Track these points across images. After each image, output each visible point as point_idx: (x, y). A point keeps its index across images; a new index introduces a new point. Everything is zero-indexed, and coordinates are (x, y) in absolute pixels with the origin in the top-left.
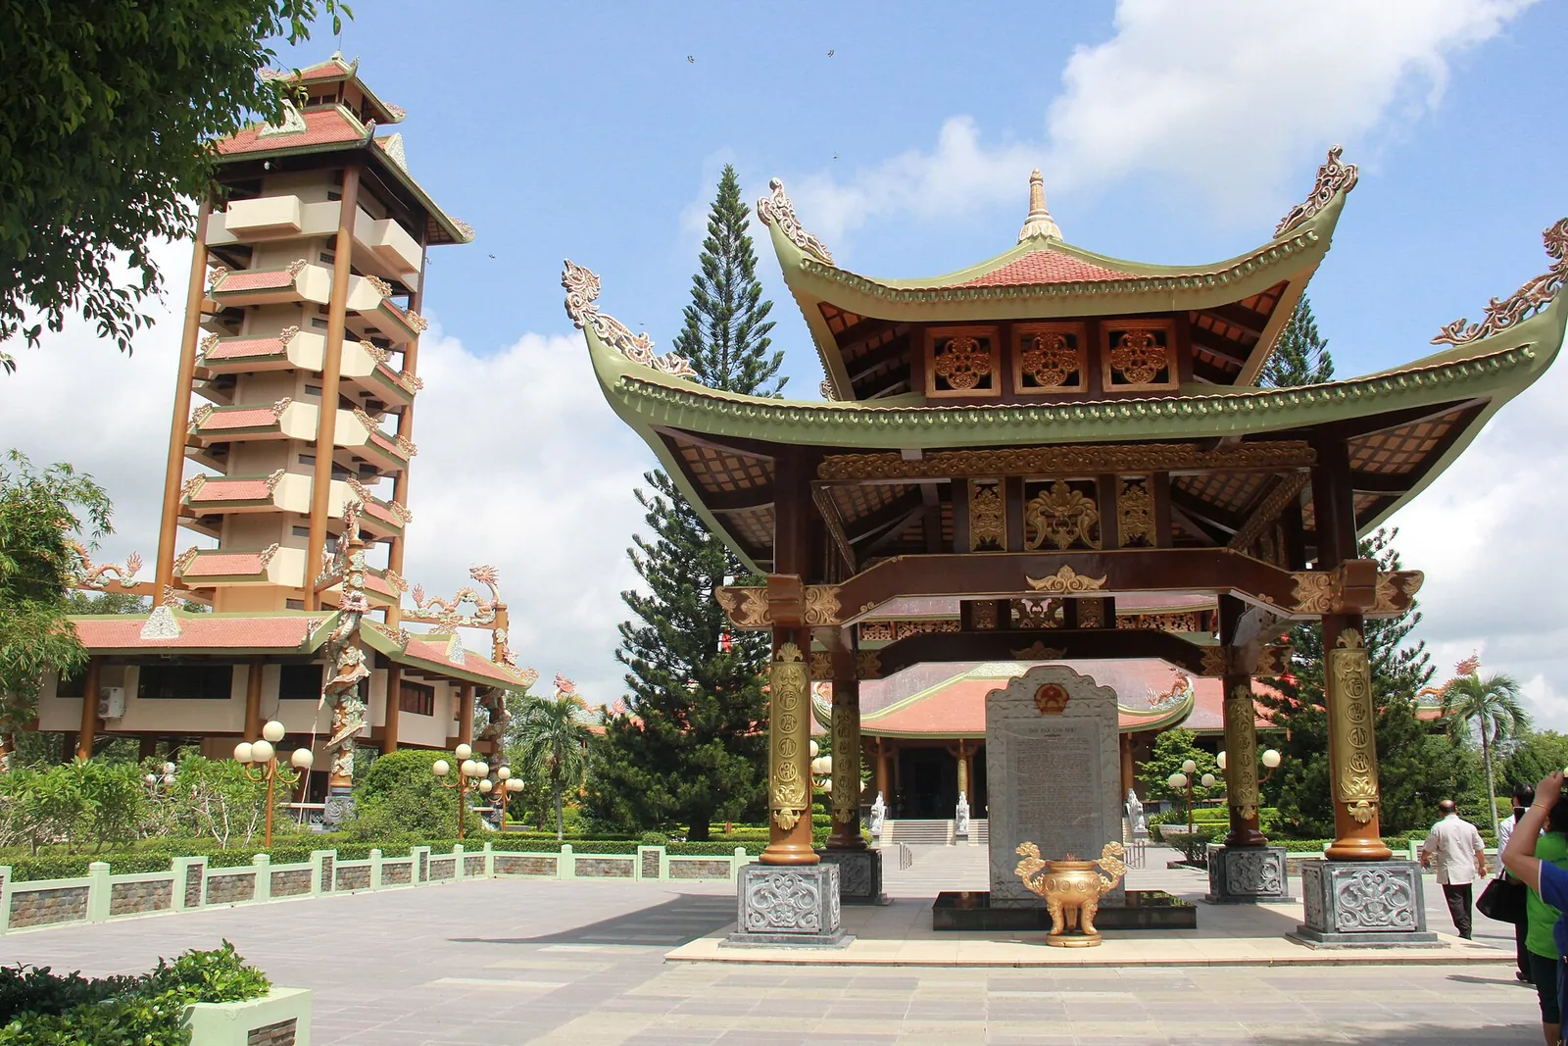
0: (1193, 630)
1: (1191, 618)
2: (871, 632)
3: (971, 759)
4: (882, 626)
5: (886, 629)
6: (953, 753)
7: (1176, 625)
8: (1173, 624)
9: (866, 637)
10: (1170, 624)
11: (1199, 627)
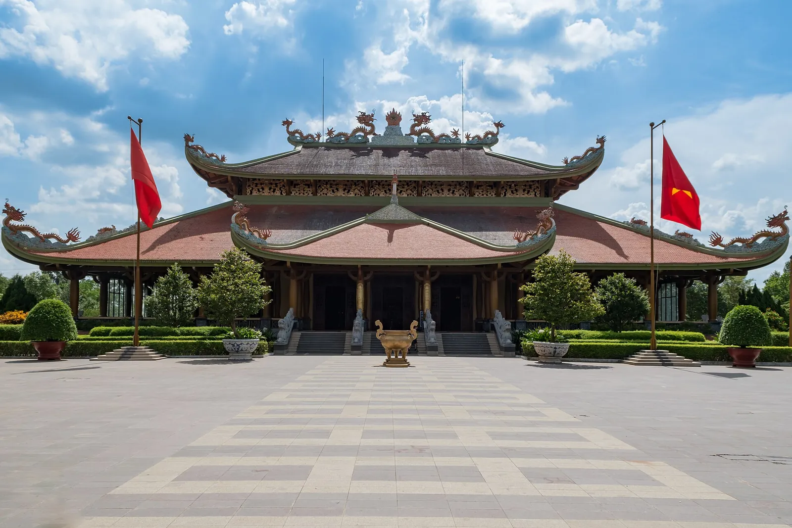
0: (538, 196)
1: (537, 187)
2: (297, 189)
3: (369, 284)
4: (306, 185)
5: (309, 188)
6: (353, 278)
7: (526, 192)
8: (524, 190)
9: (293, 193)
10: (522, 191)
11: (543, 194)
